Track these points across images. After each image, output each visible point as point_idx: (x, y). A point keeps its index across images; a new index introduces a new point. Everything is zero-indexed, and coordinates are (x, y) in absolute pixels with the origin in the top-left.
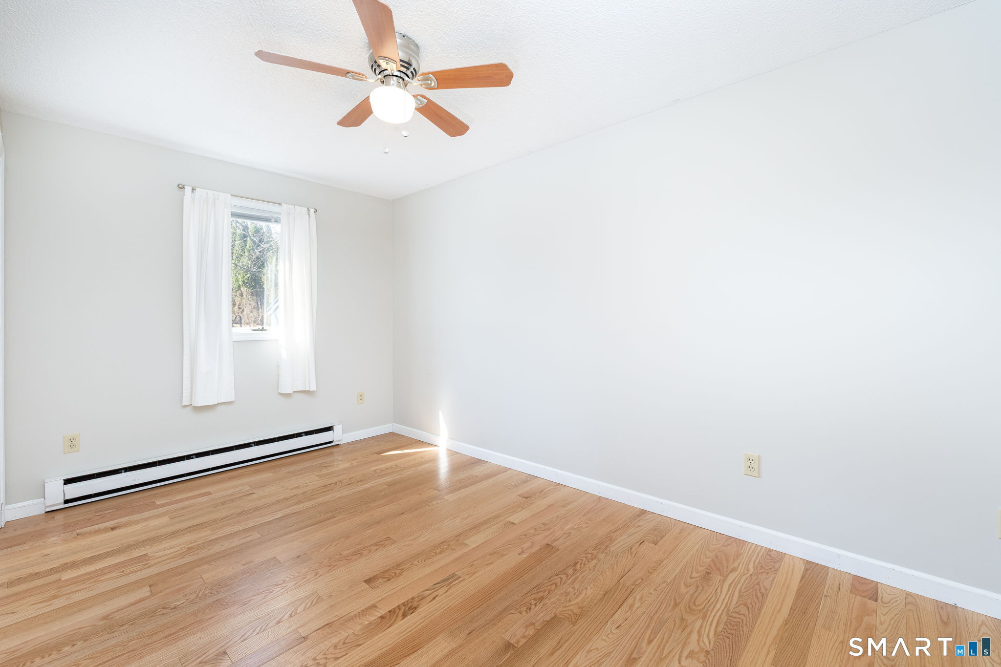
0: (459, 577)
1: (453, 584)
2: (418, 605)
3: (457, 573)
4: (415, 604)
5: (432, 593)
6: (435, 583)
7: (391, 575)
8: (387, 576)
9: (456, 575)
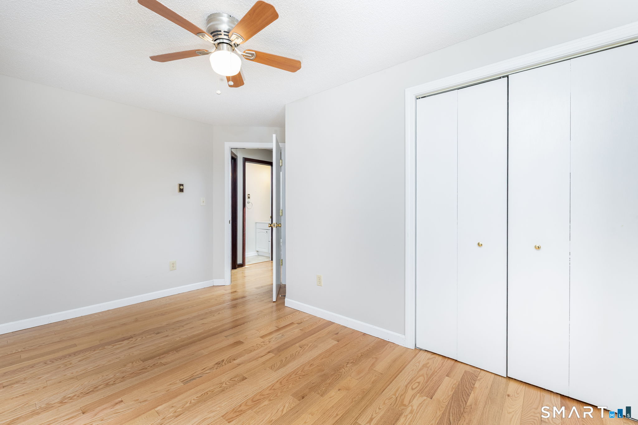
0: (182, 382)
1: (188, 377)
2: (214, 365)
3: (183, 384)
4: (216, 366)
5: (205, 371)
6: (201, 378)
7: (229, 382)
8: (232, 382)
9: (183, 383)
